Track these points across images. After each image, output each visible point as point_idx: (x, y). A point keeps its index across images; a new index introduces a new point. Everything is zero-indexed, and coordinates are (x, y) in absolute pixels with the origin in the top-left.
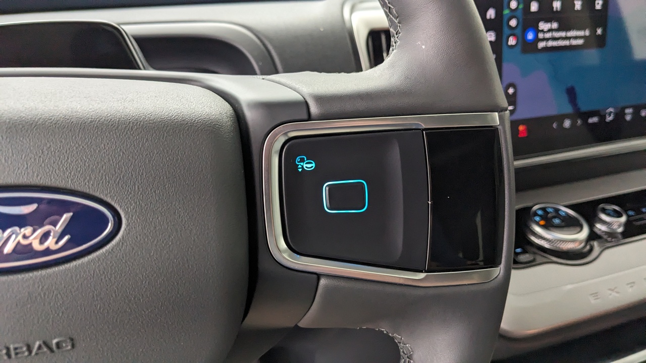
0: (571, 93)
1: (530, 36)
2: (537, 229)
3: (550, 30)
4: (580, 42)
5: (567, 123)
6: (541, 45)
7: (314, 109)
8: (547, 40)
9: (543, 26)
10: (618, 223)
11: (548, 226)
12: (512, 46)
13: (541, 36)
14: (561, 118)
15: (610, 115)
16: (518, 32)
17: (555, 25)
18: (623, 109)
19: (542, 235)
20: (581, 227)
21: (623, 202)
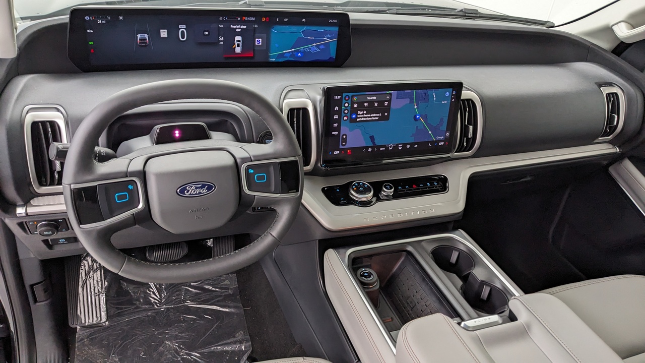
0: (372, 138)
1: (354, 116)
2: (353, 192)
3: (362, 114)
4: (377, 118)
5: (370, 150)
6: (358, 120)
7: (252, 158)
8: (361, 118)
9: (359, 112)
10: (391, 192)
11: (358, 192)
12: (345, 120)
13: (358, 116)
14: (367, 148)
15: (391, 147)
16: (348, 115)
17: (365, 112)
18: (398, 145)
19: (354, 195)
20: (371, 191)
21: (395, 183)
